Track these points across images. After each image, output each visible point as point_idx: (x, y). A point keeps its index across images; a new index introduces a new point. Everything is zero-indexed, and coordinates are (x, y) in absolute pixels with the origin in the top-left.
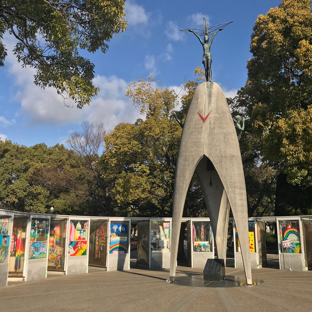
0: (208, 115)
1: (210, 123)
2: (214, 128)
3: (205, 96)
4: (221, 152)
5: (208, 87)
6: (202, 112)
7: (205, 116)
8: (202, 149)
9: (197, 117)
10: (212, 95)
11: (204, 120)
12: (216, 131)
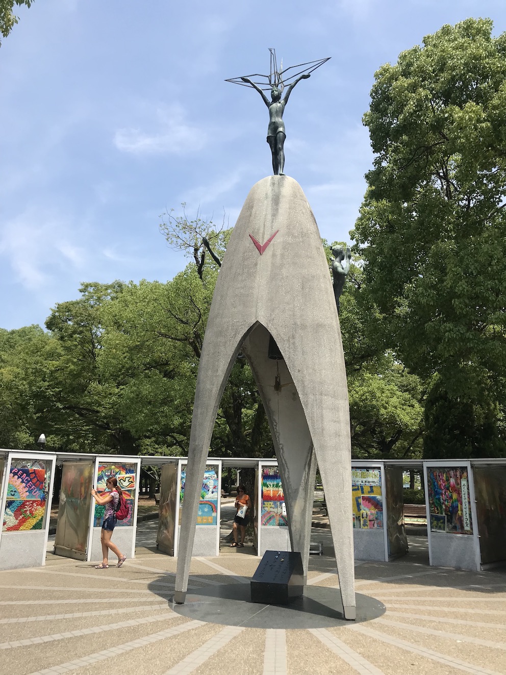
0: (270, 241)
1: (274, 255)
2: (282, 265)
3: (266, 202)
4: (294, 315)
5: (274, 184)
6: (258, 233)
7: (263, 241)
8: (254, 310)
9: (248, 243)
10: (281, 200)
11: (261, 249)
12: (284, 272)
